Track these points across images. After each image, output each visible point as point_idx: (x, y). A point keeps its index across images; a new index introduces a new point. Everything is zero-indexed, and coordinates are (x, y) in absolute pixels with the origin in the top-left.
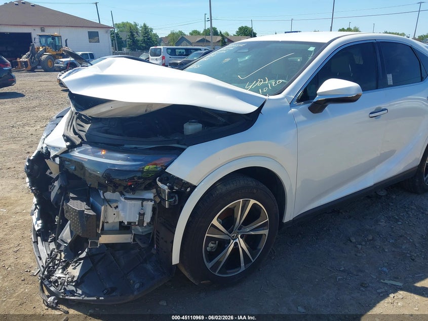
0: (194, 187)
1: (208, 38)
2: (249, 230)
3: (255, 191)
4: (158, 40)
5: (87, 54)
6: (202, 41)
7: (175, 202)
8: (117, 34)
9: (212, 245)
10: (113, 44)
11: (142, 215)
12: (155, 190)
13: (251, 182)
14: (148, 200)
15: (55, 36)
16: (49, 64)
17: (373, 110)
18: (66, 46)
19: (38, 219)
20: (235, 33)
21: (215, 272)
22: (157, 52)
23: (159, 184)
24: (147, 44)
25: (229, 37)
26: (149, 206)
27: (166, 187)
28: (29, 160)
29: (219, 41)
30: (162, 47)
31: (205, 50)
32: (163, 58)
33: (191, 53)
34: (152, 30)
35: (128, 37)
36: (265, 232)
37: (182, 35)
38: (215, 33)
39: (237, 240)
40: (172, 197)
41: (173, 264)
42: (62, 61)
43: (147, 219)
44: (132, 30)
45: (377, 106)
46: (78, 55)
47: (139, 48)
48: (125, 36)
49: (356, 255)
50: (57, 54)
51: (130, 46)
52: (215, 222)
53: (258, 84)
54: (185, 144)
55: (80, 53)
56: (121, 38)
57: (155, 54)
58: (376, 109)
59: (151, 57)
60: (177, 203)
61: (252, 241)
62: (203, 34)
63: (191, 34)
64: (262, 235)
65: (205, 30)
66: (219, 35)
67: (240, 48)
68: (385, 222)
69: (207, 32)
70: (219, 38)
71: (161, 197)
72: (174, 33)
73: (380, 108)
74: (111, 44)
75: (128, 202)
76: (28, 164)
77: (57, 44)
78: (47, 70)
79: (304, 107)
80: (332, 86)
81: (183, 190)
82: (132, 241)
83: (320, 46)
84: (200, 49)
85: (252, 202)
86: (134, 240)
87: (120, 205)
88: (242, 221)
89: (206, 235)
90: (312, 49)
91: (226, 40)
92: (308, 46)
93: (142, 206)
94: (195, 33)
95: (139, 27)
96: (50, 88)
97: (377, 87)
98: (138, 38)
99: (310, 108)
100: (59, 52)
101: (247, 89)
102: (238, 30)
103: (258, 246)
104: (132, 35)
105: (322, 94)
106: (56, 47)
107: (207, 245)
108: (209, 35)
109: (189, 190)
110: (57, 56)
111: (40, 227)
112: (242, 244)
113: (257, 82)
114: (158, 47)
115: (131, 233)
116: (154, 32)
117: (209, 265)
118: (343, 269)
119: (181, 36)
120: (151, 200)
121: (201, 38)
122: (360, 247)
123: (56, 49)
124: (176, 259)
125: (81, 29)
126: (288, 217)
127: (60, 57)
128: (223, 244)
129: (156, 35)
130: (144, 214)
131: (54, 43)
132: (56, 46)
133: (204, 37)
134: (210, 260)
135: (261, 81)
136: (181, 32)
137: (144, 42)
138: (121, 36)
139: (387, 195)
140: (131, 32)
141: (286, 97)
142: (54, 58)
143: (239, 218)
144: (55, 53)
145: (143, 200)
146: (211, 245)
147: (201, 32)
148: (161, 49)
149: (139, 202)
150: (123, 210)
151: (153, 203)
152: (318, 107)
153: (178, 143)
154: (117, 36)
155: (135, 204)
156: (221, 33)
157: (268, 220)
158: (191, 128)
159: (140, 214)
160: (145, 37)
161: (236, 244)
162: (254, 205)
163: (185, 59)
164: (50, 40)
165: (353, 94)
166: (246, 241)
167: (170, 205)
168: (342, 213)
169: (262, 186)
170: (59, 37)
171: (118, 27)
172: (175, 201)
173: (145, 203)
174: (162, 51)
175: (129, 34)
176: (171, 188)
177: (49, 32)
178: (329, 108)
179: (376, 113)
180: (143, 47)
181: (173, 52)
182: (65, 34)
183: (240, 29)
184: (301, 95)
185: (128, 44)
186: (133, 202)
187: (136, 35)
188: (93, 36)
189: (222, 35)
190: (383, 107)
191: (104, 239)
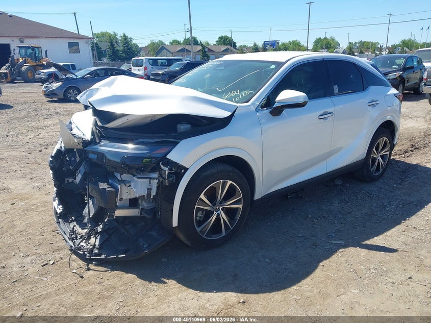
0: (186, 169)
1: (188, 47)
2: (228, 204)
3: (231, 174)
4: (139, 50)
5: (68, 65)
6: (183, 50)
7: (173, 181)
8: (96, 44)
9: (201, 215)
10: (93, 53)
11: (149, 190)
12: (158, 172)
13: (228, 168)
14: (154, 178)
15: (35, 47)
16: (30, 75)
17: (322, 114)
18: (46, 57)
19: (59, 205)
20: (215, 43)
21: (203, 235)
22: (139, 63)
23: (162, 166)
24: (128, 54)
25: (209, 47)
26: (155, 183)
27: (167, 169)
28: (52, 157)
29: (199, 51)
30: (144, 58)
31: (186, 60)
32: (146, 68)
33: (173, 63)
34: (131, 40)
35: (108, 47)
36: (240, 206)
37: (162, 44)
38: (196, 42)
39: (219, 212)
40: (171, 177)
41: (173, 226)
42: (43, 72)
43: (154, 193)
44: (111, 40)
45: (325, 110)
46: (61, 66)
47: (120, 58)
48: (104, 46)
49: (312, 226)
50: (37, 65)
51: (110, 56)
52: (202, 196)
53: (232, 95)
54: (178, 139)
55: (62, 64)
56: (101, 48)
57: (138, 64)
58: (324, 113)
59: (133, 68)
60: (174, 182)
61: (230, 213)
62: (183, 44)
63: (171, 44)
64: (238, 208)
65: (185, 40)
66: (199, 45)
67: (218, 66)
68: (338, 204)
69: (187, 42)
70: (199, 48)
71: (163, 177)
72: (153, 44)
73: (327, 112)
74: (91, 54)
75: (140, 180)
76: (51, 160)
77: (37, 55)
78: (27, 81)
79: (266, 111)
80: (287, 95)
81: (178, 171)
82: (139, 214)
83: (279, 65)
84: (182, 60)
85: (230, 182)
86: (141, 214)
87: (133, 184)
88: (222, 197)
89: (196, 206)
90: (273, 67)
91: (206, 50)
92: (270, 64)
93: (150, 183)
94: (175, 42)
95: (118, 37)
96: (34, 99)
97: (325, 96)
98: (118, 48)
99: (271, 113)
100: (39, 63)
101: (223, 99)
102: (218, 40)
103: (235, 216)
104: (112, 45)
105: (279, 102)
106: (37, 59)
107: (196, 216)
108: (190, 45)
109: (183, 171)
110: (37, 67)
111: (61, 210)
112: (223, 215)
113: (231, 93)
114: (140, 58)
115: (138, 208)
116: (134, 42)
117: (198, 230)
118: (301, 235)
119: (161, 46)
120: (156, 179)
121: (181, 48)
122: (316, 221)
123: (36, 60)
124: (175, 223)
125: (60, 40)
126: (258, 196)
127: (40, 68)
128: (208, 214)
129: (136, 45)
130: (151, 189)
131: (34, 54)
132: (36, 57)
133: (184, 46)
134: (199, 226)
135: (234, 93)
136: (161, 42)
137: (124, 51)
138: (100, 45)
139: (342, 184)
140: (111, 42)
141: (253, 104)
142: (34, 69)
143: (220, 195)
144: (35, 64)
145: (151, 178)
146: (199, 215)
147: (181, 42)
148: (143, 60)
149: (148, 181)
150: (135, 187)
151: (157, 181)
152: (277, 112)
153: (174, 139)
154: (96, 46)
155: (144, 182)
156: (201, 43)
157: (242, 197)
158: (182, 127)
159: (148, 189)
160: (125, 47)
161: (218, 215)
162: (231, 184)
163: (167, 70)
164: (30, 51)
165: (301, 101)
166: (225, 213)
167: (169, 183)
168: (304, 198)
169: (236, 170)
170: (39, 48)
171: (97, 37)
172: (173, 179)
173: (152, 181)
174: (144, 62)
175: (109, 44)
176: (170, 169)
177: (28, 43)
178: (286, 112)
179: (324, 116)
180: (123, 57)
181: (155, 63)
182: (45, 44)
183: (221, 38)
184: (264, 103)
185: (108, 54)
186: (144, 180)
187: (116, 45)
188: (74, 47)
189: (202, 45)
190: (329, 110)
191: (119, 213)
